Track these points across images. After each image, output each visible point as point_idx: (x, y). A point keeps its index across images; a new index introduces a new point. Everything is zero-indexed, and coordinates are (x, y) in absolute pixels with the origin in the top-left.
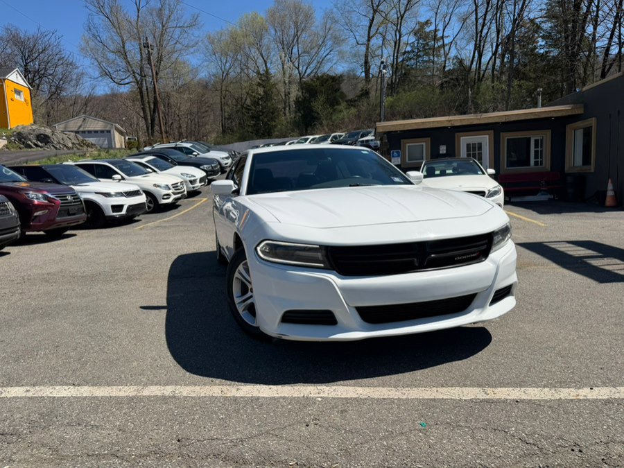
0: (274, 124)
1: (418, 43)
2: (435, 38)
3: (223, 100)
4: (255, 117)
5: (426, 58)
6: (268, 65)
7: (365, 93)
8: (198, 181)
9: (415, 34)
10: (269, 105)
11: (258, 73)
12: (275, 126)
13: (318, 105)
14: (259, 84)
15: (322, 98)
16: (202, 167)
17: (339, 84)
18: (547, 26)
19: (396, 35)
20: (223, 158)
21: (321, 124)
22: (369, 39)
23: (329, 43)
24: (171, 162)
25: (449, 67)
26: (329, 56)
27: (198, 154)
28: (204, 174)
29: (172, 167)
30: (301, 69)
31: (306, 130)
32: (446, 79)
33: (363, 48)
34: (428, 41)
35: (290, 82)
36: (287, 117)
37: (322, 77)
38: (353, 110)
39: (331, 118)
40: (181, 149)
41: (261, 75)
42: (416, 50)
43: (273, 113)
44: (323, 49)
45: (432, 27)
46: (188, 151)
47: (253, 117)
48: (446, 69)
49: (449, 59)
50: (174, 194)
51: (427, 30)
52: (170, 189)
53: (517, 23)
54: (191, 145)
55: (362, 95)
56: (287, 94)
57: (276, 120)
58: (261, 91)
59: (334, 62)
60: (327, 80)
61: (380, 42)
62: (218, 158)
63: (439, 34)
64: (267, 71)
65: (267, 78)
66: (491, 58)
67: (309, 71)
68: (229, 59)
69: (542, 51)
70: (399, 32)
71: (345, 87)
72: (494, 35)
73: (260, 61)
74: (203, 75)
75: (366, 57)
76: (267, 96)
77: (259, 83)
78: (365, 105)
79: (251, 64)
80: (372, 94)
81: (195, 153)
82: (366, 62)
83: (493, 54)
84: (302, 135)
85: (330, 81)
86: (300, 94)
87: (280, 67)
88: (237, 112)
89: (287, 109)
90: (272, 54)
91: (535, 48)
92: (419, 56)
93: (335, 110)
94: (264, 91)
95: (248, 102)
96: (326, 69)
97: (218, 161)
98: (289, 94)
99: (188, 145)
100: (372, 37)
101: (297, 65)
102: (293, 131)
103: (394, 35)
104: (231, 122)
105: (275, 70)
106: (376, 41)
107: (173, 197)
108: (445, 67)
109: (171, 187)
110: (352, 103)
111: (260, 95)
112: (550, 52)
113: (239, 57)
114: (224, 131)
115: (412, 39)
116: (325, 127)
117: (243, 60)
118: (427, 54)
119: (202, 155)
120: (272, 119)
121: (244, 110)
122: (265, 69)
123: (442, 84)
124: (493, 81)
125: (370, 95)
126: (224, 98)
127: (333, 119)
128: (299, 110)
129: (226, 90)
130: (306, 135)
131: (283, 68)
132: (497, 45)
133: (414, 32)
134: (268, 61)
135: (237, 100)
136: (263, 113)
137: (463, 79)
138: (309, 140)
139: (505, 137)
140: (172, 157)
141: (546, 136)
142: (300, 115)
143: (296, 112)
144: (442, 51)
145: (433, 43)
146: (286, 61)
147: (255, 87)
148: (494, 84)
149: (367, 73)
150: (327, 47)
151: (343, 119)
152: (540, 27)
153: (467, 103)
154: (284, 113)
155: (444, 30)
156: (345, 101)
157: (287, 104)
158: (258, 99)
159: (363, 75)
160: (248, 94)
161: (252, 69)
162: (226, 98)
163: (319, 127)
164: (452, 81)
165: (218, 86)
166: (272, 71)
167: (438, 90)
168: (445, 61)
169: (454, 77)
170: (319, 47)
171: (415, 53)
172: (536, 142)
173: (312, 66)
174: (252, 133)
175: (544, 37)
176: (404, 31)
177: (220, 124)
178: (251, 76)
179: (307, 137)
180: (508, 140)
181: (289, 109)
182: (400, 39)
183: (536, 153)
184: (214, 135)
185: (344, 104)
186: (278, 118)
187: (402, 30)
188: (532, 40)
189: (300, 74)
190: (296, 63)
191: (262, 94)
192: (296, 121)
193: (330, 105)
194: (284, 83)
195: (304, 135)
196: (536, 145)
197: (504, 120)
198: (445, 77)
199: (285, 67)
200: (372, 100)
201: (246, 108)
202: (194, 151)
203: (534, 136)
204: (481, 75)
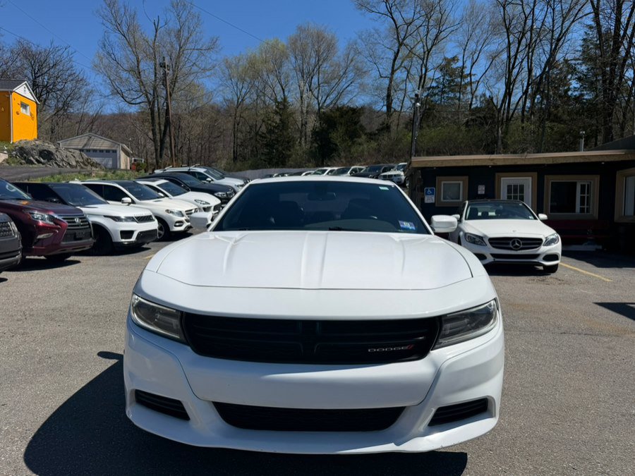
0: (289, 153)
1: (444, 79)
2: (462, 77)
3: (236, 126)
4: (269, 145)
5: (451, 95)
6: (286, 93)
7: (386, 128)
8: (213, 208)
9: (441, 70)
10: (285, 133)
11: (276, 100)
12: (290, 156)
13: (336, 136)
14: (276, 113)
15: (341, 130)
16: (216, 194)
17: (359, 116)
18: (583, 68)
19: (421, 70)
20: (238, 186)
21: (339, 155)
22: (393, 72)
23: (351, 75)
24: (184, 187)
25: (476, 104)
26: (349, 88)
27: (212, 180)
28: (218, 202)
29: (185, 192)
30: (320, 99)
31: (323, 161)
32: (474, 117)
33: (387, 81)
34: (454, 78)
35: (307, 112)
36: (303, 146)
37: (342, 108)
38: (374, 144)
39: (350, 151)
40: (194, 174)
41: (278, 103)
42: (441, 86)
43: (289, 143)
44: (344, 80)
45: (460, 64)
46: (202, 177)
47: (267, 145)
48: (473, 106)
49: (476, 97)
50: (187, 221)
51: (454, 66)
52: (183, 216)
53: (550, 63)
54: (205, 170)
55: (382, 129)
56: (304, 124)
57: (292, 150)
58: (277, 119)
59: (355, 94)
60: (347, 112)
61: (404, 76)
62: (233, 185)
63: (467, 71)
64: (285, 99)
65: (284, 105)
66: (521, 97)
67: (328, 101)
68: (246, 85)
69: (576, 93)
70: (426, 66)
71: (363, 120)
72: (524, 74)
73: (278, 88)
74: (218, 100)
75: (389, 89)
76: (284, 125)
77: (276, 111)
78: (386, 139)
79: (269, 91)
80: (393, 127)
81: (209, 179)
82: (389, 96)
83: (524, 94)
84: (317, 166)
85: (351, 112)
86: (318, 124)
87: (299, 95)
88: (251, 139)
89: (303, 139)
90: (290, 83)
91: (569, 89)
92: (443, 92)
93: (353, 143)
94: (281, 120)
95: (264, 129)
96: (345, 101)
97: (233, 188)
98: (306, 123)
99: (202, 170)
100: (396, 70)
101: (316, 95)
102: (309, 161)
103: (419, 70)
104: (243, 149)
105: (293, 98)
106: (400, 75)
107: (186, 224)
108: (471, 104)
109: (184, 213)
110: (371, 136)
111: (276, 123)
112: (582, 95)
113: (256, 83)
114: (235, 159)
115: (438, 75)
116: (343, 160)
117: (260, 87)
118: (452, 91)
119: (216, 182)
120: (288, 148)
121: (258, 137)
122: (282, 96)
123: (467, 122)
124: (522, 121)
125: (391, 129)
126: (238, 125)
127: (352, 151)
128: (316, 140)
129: (241, 117)
130: (324, 167)
131: (302, 97)
132: (528, 85)
133: (441, 68)
134: (286, 89)
135: (251, 127)
136: (278, 141)
137: (491, 118)
138: (327, 172)
139: (550, 180)
140: (184, 181)
141: (594, 181)
142: (316, 145)
143: (312, 143)
144: (469, 88)
145: (459, 79)
146: (305, 90)
147: (272, 115)
148: (524, 125)
149: (389, 106)
150: (348, 79)
151: (363, 151)
152: (575, 69)
153: (496, 143)
154: (299, 142)
155: (471, 68)
156: (365, 134)
157: (303, 134)
158: (274, 127)
159: (385, 109)
160: (263, 121)
161: (270, 96)
162: (240, 125)
163: (337, 159)
164: (480, 119)
165: (233, 112)
166: (290, 100)
167: (463, 128)
168: (472, 98)
169: (482, 116)
170: (340, 78)
171: (440, 89)
172: (583, 187)
173: (331, 96)
174: (265, 161)
175: (579, 79)
176: (430, 66)
177: (232, 150)
178: (267, 103)
179: (325, 168)
180: (552, 183)
181: (306, 139)
182: (425, 74)
183: (582, 199)
184: (224, 162)
185: (364, 137)
186: (293, 147)
187: (428, 64)
188: (564, 82)
189: (319, 104)
190: (316, 93)
191: (278, 122)
192: (312, 151)
193: (350, 137)
194: (302, 112)
195: (320, 167)
196: (583, 191)
197: (551, 162)
198: (472, 115)
199: (304, 96)
200: (393, 135)
201: (261, 136)
202: (208, 177)
203: (580, 181)
204: (510, 115)
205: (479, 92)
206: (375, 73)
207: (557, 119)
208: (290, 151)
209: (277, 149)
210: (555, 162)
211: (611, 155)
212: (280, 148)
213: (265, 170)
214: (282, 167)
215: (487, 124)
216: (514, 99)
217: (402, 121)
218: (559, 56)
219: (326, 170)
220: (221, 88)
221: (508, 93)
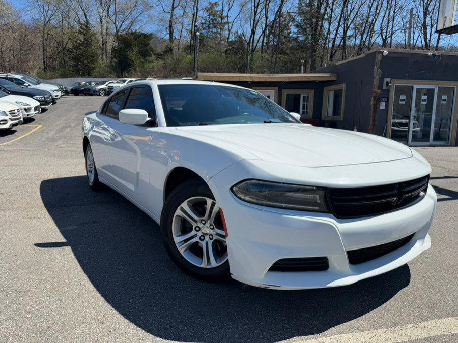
0: (93, 66)
1: (209, 18)
2: (222, 18)
3: (45, 42)
4: (76, 59)
5: (215, 30)
6: (88, 17)
7: (169, 50)
8: (33, 109)
9: (207, 11)
10: (89, 50)
11: (79, 22)
12: (94, 68)
13: (133, 54)
14: (80, 33)
15: (136, 50)
16: (34, 97)
17: (149, 40)
18: (298, 19)
19: (194, 9)
20: (53, 91)
21: (135, 70)
22: (173, 8)
23: (141, 7)
24: (4, 91)
25: (232, 38)
26: (139, 18)
27: (29, 85)
28: (38, 104)
29: (5, 95)
30: (117, 24)
31: (122, 73)
32: (230, 47)
33: (169, 15)
34: (216, 19)
35: (107, 33)
36: (104, 61)
37: (135, 32)
38: (161, 62)
39: (143, 67)
40: (11, 79)
41: (82, 24)
42: (208, 23)
43: (93, 58)
44: (135, 11)
45: (220, 8)
46: (19, 83)
47: (74, 59)
48: (230, 40)
49: (232, 33)
50: (11, 120)
51: (216, 9)
52: (7, 115)
53: (279, 14)
54: (22, 77)
55: (167, 51)
56: (104, 43)
57: (96, 63)
58: (82, 37)
59: (144, 22)
60: (140, 36)
61: (181, 12)
62: (49, 90)
63: (225, 14)
64: (87, 22)
65: (87, 27)
66: (261, 35)
67: (124, 26)
68: (51, 7)
69: (295, 35)
70: (197, 7)
71: (152, 43)
72: (263, 20)
73: (81, 13)
74: (26, 19)
75: (171, 22)
76: (87, 43)
77: (80, 31)
78: (170, 59)
79: (72, 15)
80: (175, 51)
81: (25, 84)
82: (170, 27)
83: (263, 33)
84: (118, 77)
85: (142, 37)
86: (116, 44)
87: (99, 20)
88: (59, 53)
89: (104, 55)
90: (91, 9)
91: (290, 32)
92: (209, 28)
93: (146, 60)
94: (85, 39)
95: (70, 45)
96: (136, 28)
97: (49, 92)
98: (106, 43)
99: (19, 77)
100: (175, 7)
101: (114, 21)
102: (111, 73)
103: (192, 9)
104: (53, 61)
105: (94, 22)
106: (178, 12)
107: (10, 123)
108: (228, 38)
109: (8, 113)
110: (159, 56)
111: (81, 41)
112: (298, 37)
113: (61, 7)
114: (45, 69)
115: (206, 14)
116: (139, 73)
117: (64, 10)
118: (215, 27)
119: (33, 87)
120: (92, 62)
121: (66, 51)
122: (85, 20)
123: (226, 51)
124: (262, 52)
125: (174, 52)
126: (46, 40)
127: (145, 67)
128: (115, 57)
129: (48, 34)
130: (123, 77)
131: (101, 21)
132: (266, 27)
133: (207, 10)
134: (87, 14)
135: (58, 43)
136: (84, 56)
137: (241, 49)
138: (127, 82)
139: (286, 92)
140: (3, 86)
141: (311, 94)
142: (116, 61)
143: (112, 59)
144: (226, 26)
145: (220, 19)
146: (104, 17)
147: (77, 34)
148: (263, 55)
149: (171, 34)
150: (139, 10)
151: (153, 68)
152: (294, 19)
153: (247, 67)
154: (101, 58)
155: (229, 11)
156: (154, 54)
157: (104, 51)
158: (79, 44)
159: (168, 36)
160: (70, 39)
161: (74, 18)
162: (48, 40)
163: (133, 72)
164: (234, 49)
165: (41, 29)
166: (91, 22)
167: (224, 55)
168: (229, 34)
169: (236, 47)
170: (133, 9)
171: (207, 25)
172: (304, 97)
173: (126, 23)
174: (73, 72)
175: (297, 26)
176: (200, 8)
177: (42, 61)
178: (72, 24)
179: (125, 79)
180: (287, 95)
181: (106, 55)
182: (197, 13)
183: (304, 105)
184: (36, 71)
185: (153, 56)
186: (97, 61)
187: (199, 5)
188: (286, 27)
189: (116, 28)
191: (83, 40)
192: (112, 66)
193: (143, 56)
194: (102, 33)
195: (120, 77)
196: (304, 101)
197: (287, 80)
198: (229, 46)
199: (103, 21)
200: (175, 57)
201: (68, 50)
202: (26, 83)
203: (303, 94)
204: (254, 47)
206: (159, 8)
207: (282, 52)
208: (94, 64)
209: (83, 62)
210: (290, 81)
211: (322, 77)
212: (86, 62)
213: (73, 79)
214: (88, 77)
215: (239, 53)
216: (257, 37)
217: (181, 47)
218: (284, 10)
219: (126, 80)
220: (28, 8)
221: (253, 32)
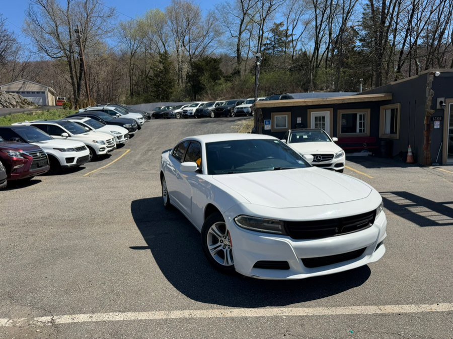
0: (171, 91)
1: (274, 38)
2: (287, 36)
3: (131, 71)
4: (157, 85)
5: (280, 49)
6: (166, 48)
7: (237, 72)
8: (123, 136)
9: (272, 32)
10: (167, 77)
11: (159, 53)
12: (172, 93)
13: (204, 79)
14: (160, 62)
15: (207, 74)
16: (124, 126)
17: (218, 64)
18: (363, 33)
19: (260, 32)
20: (139, 119)
21: (206, 93)
22: (240, 33)
23: (211, 34)
24: (101, 122)
25: (296, 55)
26: (211, 44)
27: (120, 115)
28: (127, 131)
29: (103, 126)
30: (191, 52)
31: (195, 97)
32: (295, 65)
33: (236, 40)
34: (282, 37)
35: (182, 61)
36: (180, 86)
37: (206, 58)
38: (229, 84)
39: (213, 89)
40: (106, 111)
41: (161, 55)
42: (273, 43)
43: (170, 84)
44: (207, 38)
45: (285, 28)
46: (113, 113)
47: (155, 85)
48: (294, 58)
49: (296, 51)
50: (108, 147)
51: (281, 29)
52: (104, 144)
53: (343, 29)
54: (115, 108)
55: (235, 73)
56: (180, 70)
57: (173, 88)
58: (161, 66)
59: (215, 47)
60: (211, 61)
61: (248, 36)
62: (135, 118)
63: (289, 32)
64: (166, 52)
65: (166, 57)
66: (325, 51)
67: (197, 53)
68: (136, 42)
69: (359, 49)
70: (262, 30)
71: (222, 67)
72: (327, 36)
73: (160, 44)
75: (238, 45)
76: (166, 70)
77: (160, 61)
78: (238, 80)
79: (154, 47)
80: (242, 73)
81: (117, 115)
82: (238, 50)
83: (327, 49)
84: (192, 100)
85: (213, 62)
86: (190, 70)
87: (175, 49)
88: (142, 80)
89: (180, 80)
90: (169, 40)
91: (354, 47)
92: (274, 47)
93: (216, 84)
94: (164, 67)
95: (152, 73)
96: (208, 52)
97: (135, 121)
98: (182, 69)
99: (112, 108)
100: (242, 32)
101: (188, 49)
102: (186, 97)
103: (258, 32)
104: (138, 88)
105: (171, 50)
106: (245, 35)
107: (107, 149)
108: (293, 56)
109: (106, 142)
110: (228, 79)
111: (160, 69)
112: (363, 50)
113: (144, 41)
114: (132, 94)
115: (271, 35)
116: (210, 96)
117: (147, 43)
118: (281, 46)
119: (123, 116)
120: (170, 87)
121: (148, 79)
122: (164, 50)
123: (291, 68)
124: (326, 68)
125: (241, 74)
126: (133, 70)
127: (215, 89)
128: (189, 81)
129: (134, 64)
130: (196, 101)
131: (177, 51)
132: (329, 43)
133: (272, 30)
134: (166, 45)
135: (142, 72)
136: (163, 82)
137: (305, 65)
138: (199, 105)
139: (341, 112)
140: (101, 117)
141: (367, 113)
142: (190, 85)
143: (187, 83)
144: (291, 45)
145: (285, 38)
146: (180, 46)
147: (157, 64)
148: (327, 71)
149: (239, 57)
150: (210, 38)
151: (222, 90)
152: (358, 33)
153: (310, 83)
154: (178, 83)
155: (293, 30)
156: (224, 77)
157: (180, 77)
158: (159, 72)
159: (236, 59)
160: (151, 68)
161: (155, 50)
162: (134, 70)
163: (205, 95)
164: (298, 67)
165: (128, 61)
166: (169, 52)
167: (288, 73)
168: (294, 51)
169: (300, 64)
170: (204, 36)
171: (272, 45)
172: (361, 116)
173: (199, 49)
174: (154, 97)
175: (361, 40)
176: (265, 29)
177: (129, 88)
178: (153, 55)
179: (197, 102)
181: (182, 80)
182: (262, 35)
183: (360, 123)
184: (124, 97)
185: (223, 79)
186: (174, 86)
188: (351, 40)
189: (190, 56)
190: (187, 47)
191: (162, 68)
192: (187, 89)
193: (213, 80)
194: (178, 61)
195: (194, 100)
196: (361, 119)
198: (293, 63)
199: (179, 50)
200: (242, 78)
201: (150, 79)
202: (117, 113)
203: (359, 113)
204: (318, 64)
205: (298, 48)
206: (228, 34)
207: (348, 66)
208: (172, 89)
209: (162, 89)
211: (376, 97)
212: (165, 88)
213: (154, 104)
214: (167, 101)
215: (303, 69)
216: (321, 52)
217: (248, 67)
218: (349, 24)
219: (198, 104)
221: (317, 48)
